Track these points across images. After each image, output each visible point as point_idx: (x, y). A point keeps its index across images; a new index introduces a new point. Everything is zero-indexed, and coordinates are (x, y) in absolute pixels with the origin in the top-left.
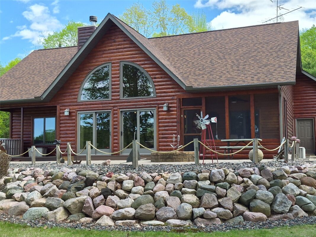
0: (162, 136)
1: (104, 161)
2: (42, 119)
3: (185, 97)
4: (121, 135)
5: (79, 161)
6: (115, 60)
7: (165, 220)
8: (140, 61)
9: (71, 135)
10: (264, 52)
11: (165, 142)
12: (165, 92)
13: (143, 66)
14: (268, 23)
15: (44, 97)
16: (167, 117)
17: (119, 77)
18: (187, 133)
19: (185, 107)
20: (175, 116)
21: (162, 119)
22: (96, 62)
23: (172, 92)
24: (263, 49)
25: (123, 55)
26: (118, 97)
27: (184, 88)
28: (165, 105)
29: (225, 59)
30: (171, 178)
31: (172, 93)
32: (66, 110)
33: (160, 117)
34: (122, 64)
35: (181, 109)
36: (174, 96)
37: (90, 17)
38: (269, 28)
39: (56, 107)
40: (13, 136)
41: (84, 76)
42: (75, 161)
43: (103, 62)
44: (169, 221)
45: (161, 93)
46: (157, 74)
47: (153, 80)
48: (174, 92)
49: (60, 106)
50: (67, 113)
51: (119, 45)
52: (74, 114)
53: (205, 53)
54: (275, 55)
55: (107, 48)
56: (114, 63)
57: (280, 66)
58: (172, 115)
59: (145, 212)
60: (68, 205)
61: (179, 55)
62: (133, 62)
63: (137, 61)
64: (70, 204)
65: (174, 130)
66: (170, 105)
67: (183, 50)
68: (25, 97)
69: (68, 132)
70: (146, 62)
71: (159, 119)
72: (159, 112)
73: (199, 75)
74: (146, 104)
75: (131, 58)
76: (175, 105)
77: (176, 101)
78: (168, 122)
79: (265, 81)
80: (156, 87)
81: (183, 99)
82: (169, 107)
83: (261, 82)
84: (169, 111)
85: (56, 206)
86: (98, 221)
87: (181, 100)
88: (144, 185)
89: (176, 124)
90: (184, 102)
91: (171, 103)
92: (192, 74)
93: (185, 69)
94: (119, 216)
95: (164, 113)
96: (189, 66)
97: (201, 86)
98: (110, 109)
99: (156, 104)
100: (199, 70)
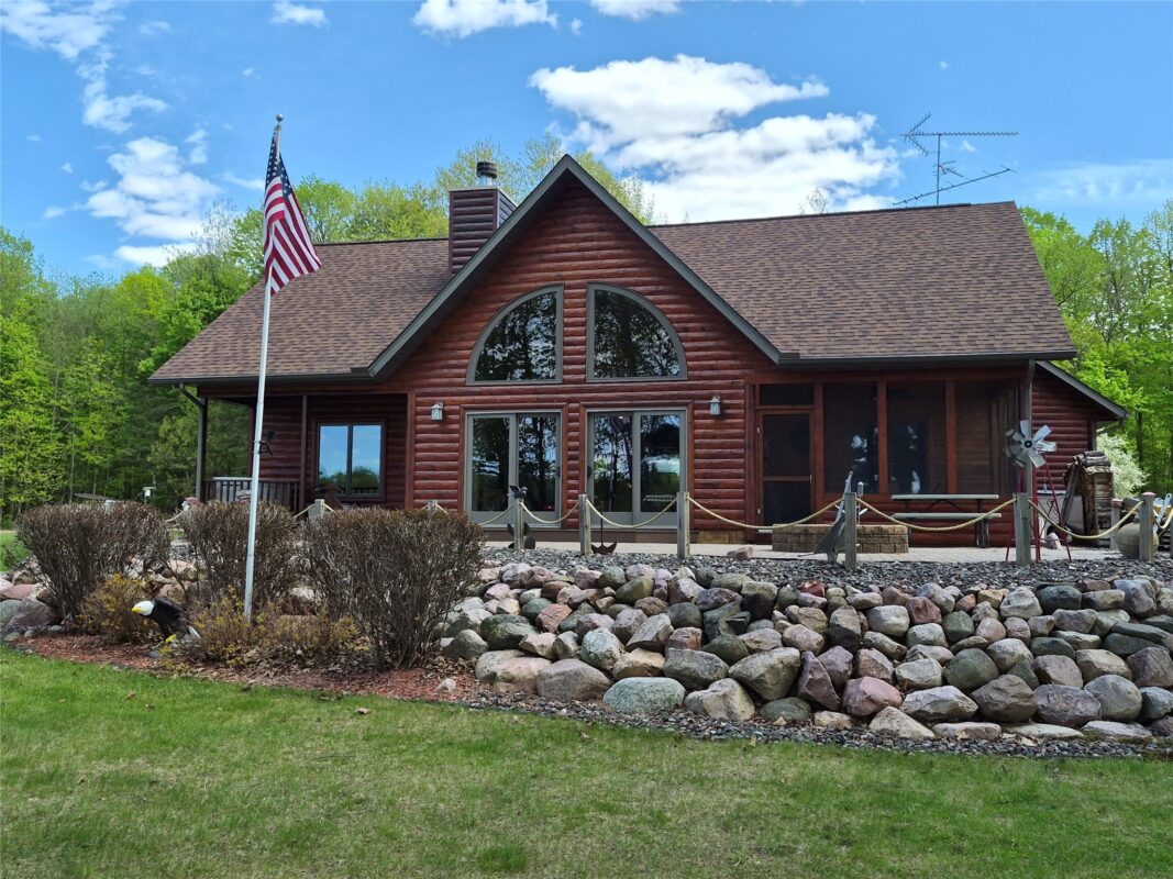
0: (702, 481)
3: (769, 382)
4: (589, 476)
5: (607, 545)
6: (574, 278)
7: (1079, 723)
8: (644, 284)
9: (447, 473)
10: (957, 276)
11: (711, 496)
12: (712, 368)
13: (651, 298)
15: (378, 368)
16: (718, 432)
17: (584, 324)
18: (771, 474)
19: (769, 407)
20: (738, 431)
21: (704, 436)
22: (521, 281)
23: (731, 367)
24: (952, 267)
25: (597, 267)
26: (582, 377)
27: (775, 359)
28: (714, 400)
29: (858, 287)
30: (1015, 603)
31: (731, 369)
32: (436, 406)
33: (699, 432)
34: (592, 288)
35: (755, 411)
36: (736, 377)
37: (480, 164)
38: (943, 216)
39: (405, 396)
41: (487, 317)
42: (598, 545)
43: (540, 284)
44: (1090, 724)
45: (702, 368)
46: (690, 321)
47: (681, 334)
48: (739, 367)
49: (417, 396)
50: (437, 415)
51: (585, 240)
52: (456, 417)
53: (796, 272)
54: (989, 283)
56: (570, 287)
57: (1016, 312)
58: (732, 426)
59: (1015, 700)
60: (755, 676)
62: (622, 285)
63: (636, 284)
64: (762, 671)
65: (738, 466)
66: (727, 402)
67: (730, 262)
68: (320, 369)
70: (661, 288)
71: (695, 436)
72: (695, 418)
73: (802, 325)
74: (658, 397)
75: (619, 275)
76: (741, 402)
77: (742, 391)
78: (722, 446)
79: (991, 346)
80: (688, 354)
81: (761, 386)
82: (723, 407)
83: (980, 349)
84: (723, 416)
85: (706, 675)
86: (876, 724)
87: (758, 390)
88: (940, 620)
89: (742, 451)
90: (765, 394)
91: (730, 397)
92: (781, 323)
93: (758, 311)
94: (943, 710)
95: (708, 421)
96: (763, 301)
97: (820, 354)
98: (561, 407)
99: (690, 397)
100: (797, 312)
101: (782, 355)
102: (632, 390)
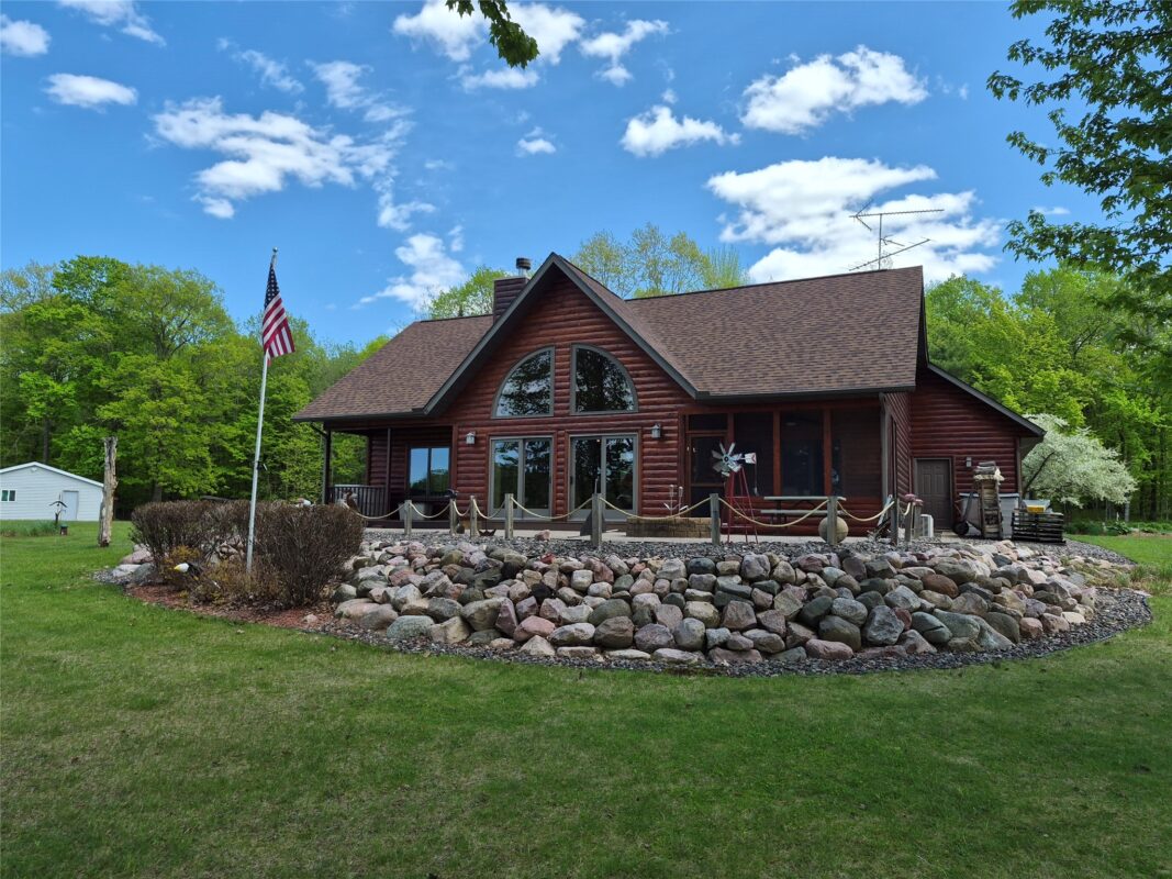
0: (648, 486)
1: (537, 532)
2: (426, 451)
3: (694, 413)
4: (571, 483)
5: (490, 531)
6: (563, 340)
7: (652, 649)
8: (610, 343)
9: (477, 482)
10: (852, 328)
11: (655, 498)
12: (655, 403)
13: (614, 353)
14: (861, 270)
15: (430, 408)
16: (659, 450)
17: (568, 373)
18: (697, 481)
19: (695, 432)
20: (674, 449)
21: (649, 454)
22: (527, 345)
23: (669, 403)
24: (851, 322)
25: (578, 332)
26: (566, 411)
27: (693, 396)
28: (656, 427)
29: (775, 339)
30: (664, 569)
31: (670, 405)
32: (470, 434)
33: (646, 450)
34: (575, 348)
35: (686, 435)
36: (672, 410)
37: (518, 260)
38: (863, 280)
39: (451, 428)
40: (373, 481)
41: (504, 370)
42: (483, 531)
43: (540, 346)
44: (660, 651)
45: (648, 404)
46: (641, 369)
47: (634, 379)
48: (674, 403)
49: (459, 427)
50: (470, 440)
51: (570, 313)
52: (483, 442)
53: (736, 329)
54: (874, 332)
55: (548, 319)
56: (560, 347)
57: (884, 355)
58: (669, 446)
59: (612, 633)
60: (468, 614)
61: (684, 333)
62: (595, 344)
63: (604, 343)
64: (473, 611)
65: (673, 475)
66: (665, 428)
67: (693, 323)
68: (395, 409)
69: (471, 475)
70: (620, 345)
71: (643, 454)
72: (643, 440)
73: (723, 370)
74: (619, 426)
75: (593, 337)
76: (675, 428)
77: (677, 420)
78: (662, 461)
79: (853, 383)
80: (639, 393)
81: (690, 416)
82: (662, 432)
83: (845, 386)
84: (662, 438)
85: (447, 614)
86: (525, 647)
87: (687, 418)
88: (612, 580)
89: (675, 464)
90: (691, 422)
91: (668, 424)
92: (709, 369)
93: (697, 360)
94: (565, 638)
95: (653, 443)
96: (703, 352)
97: (728, 391)
98: (551, 434)
99: (638, 425)
100: (723, 361)
101: (697, 393)
102: (601, 421)
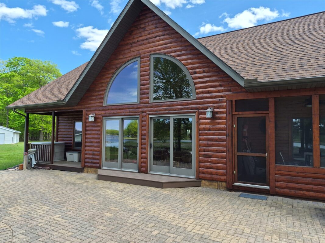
0: (203, 153)
3: (240, 98)
4: (151, 148)
6: (144, 53)
8: (176, 51)
9: (96, 145)
11: (208, 162)
12: (208, 92)
13: (178, 58)
15: (67, 99)
16: (211, 127)
17: (148, 75)
19: (240, 113)
20: (223, 126)
21: (204, 129)
22: (123, 58)
23: (219, 91)
25: (154, 46)
26: (147, 100)
28: (209, 110)
31: (220, 93)
32: (91, 115)
33: (201, 126)
34: (153, 57)
35: (232, 115)
36: (222, 97)
39: (82, 111)
41: (110, 75)
43: (131, 58)
45: (204, 93)
46: (197, 68)
47: (193, 76)
48: (223, 91)
49: (86, 111)
50: (91, 119)
51: (149, 34)
52: (99, 120)
53: (262, 43)
55: (136, 40)
56: (143, 58)
58: (219, 124)
62: (165, 54)
63: (172, 52)
65: (223, 146)
66: (216, 110)
69: (93, 140)
70: (183, 52)
72: (199, 119)
73: (262, 65)
74: (182, 109)
75: (164, 49)
76: (224, 110)
77: (225, 104)
78: (213, 134)
80: (196, 85)
81: (236, 101)
82: (214, 113)
84: (214, 118)
87: (234, 103)
89: (224, 137)
90: (239, 105)
91: (218, 107)
92: (250, 65)
93: (238, 61)
95: (206, 121)
96: (241, 57)
98: (139, 115)
99: (196, 108)
100: (260, 59)
101: (246, 81)
102: (169, 106)
